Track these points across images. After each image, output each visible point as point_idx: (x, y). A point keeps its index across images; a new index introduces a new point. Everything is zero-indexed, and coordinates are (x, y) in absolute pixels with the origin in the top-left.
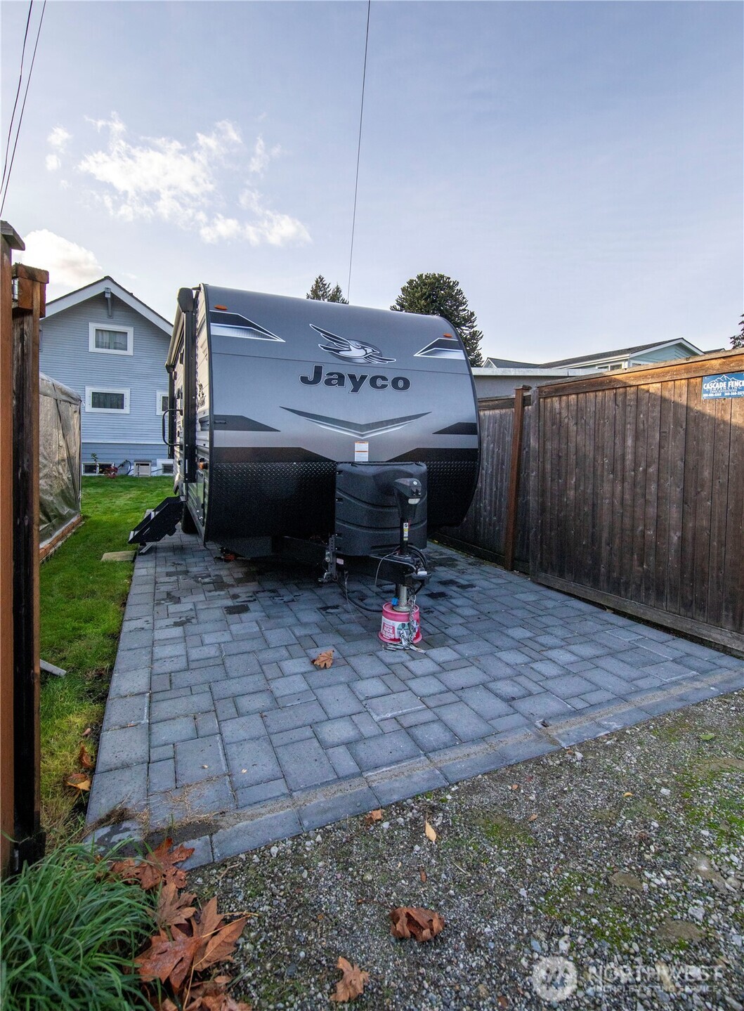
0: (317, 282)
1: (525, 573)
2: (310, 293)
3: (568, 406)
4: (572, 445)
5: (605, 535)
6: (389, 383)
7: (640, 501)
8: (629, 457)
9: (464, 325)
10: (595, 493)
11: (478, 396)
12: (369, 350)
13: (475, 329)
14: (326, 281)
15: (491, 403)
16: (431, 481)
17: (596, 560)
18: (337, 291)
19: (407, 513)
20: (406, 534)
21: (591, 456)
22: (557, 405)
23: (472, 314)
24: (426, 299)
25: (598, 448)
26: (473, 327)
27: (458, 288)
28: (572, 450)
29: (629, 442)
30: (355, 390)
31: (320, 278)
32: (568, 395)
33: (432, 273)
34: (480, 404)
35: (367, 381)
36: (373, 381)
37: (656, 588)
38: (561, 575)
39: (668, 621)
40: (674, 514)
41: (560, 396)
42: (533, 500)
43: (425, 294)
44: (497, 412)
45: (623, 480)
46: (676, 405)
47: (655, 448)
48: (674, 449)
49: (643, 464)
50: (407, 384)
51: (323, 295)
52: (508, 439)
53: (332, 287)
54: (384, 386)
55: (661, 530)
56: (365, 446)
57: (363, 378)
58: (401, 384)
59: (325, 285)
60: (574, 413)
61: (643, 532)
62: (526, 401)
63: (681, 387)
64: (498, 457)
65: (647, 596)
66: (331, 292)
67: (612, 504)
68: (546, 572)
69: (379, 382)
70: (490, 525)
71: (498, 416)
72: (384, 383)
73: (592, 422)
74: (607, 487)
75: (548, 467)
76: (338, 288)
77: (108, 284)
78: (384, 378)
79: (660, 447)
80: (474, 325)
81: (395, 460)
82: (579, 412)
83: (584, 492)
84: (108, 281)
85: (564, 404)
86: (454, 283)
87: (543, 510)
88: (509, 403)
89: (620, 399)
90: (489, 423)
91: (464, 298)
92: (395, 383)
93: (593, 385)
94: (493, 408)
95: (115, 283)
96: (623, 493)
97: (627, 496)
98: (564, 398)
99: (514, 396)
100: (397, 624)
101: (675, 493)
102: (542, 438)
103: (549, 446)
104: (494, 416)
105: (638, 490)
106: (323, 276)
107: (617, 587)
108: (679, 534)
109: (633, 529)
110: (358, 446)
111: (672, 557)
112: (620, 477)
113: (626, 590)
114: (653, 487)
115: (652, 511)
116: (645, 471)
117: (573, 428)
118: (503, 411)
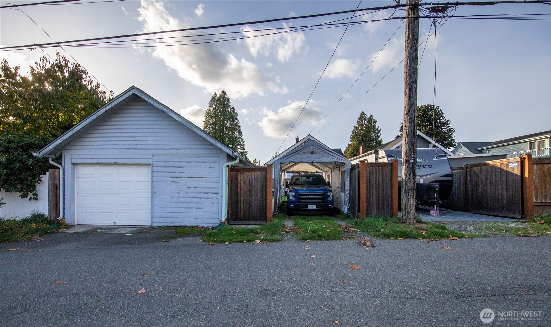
0: (361, 114)
1: (469, 212)
2: (358, 120)
3: (478, 169)
4: (480, 178)
5: (489, 199)
6: (427, 166)
7: (497, 190)
8: (494, 180)
9: (444, 126)
10: (486, 189)
11: (451, 167)
12: (421, 159)
13: (450, 128)
14: (366, 113)
15: (456, 169)
16: (440, 187)
17: (488, 205)
18: (371, 117)
19: (435, 191)
20: (435, 196)
21: (485, 180)
22: (475, 169)
23: (448, 121)
24: (421, 118)
25: (487, 179)
26: (449, 127)
27: (439, 109)
28: (480, 179)
29: (494, 177)
30: (419, 168)
31: (362, 112)
32: (478, 167)
33: (424, 104)
34: (452, 169)
35: (422, 166)
36: (423, 166)
37: (502, 208)
38: (479, 210)
39: (505, 215)
40: (505, 192)
41: (476, 167)
42: (470, 193)
43: (420, 115)
44: (458, 171)
45: (493, 185)
46: (504, 170)
47: (500, 178)
48: (504, 178)
49: (497, 181)
50: (432, 166)
51: (364, 120)
52: (462, 178)
53: (369, 115)
54: (426, 167)
55: (502, 195)
56: (422, 180)
57: (421, 166)
58: (430, 166)
59: (365, 115)
60: (480, 171)
61: (498, 197)
62: (467, 168)
63: (505, 165)
64: (459, 183)
65: (500, 211)
66: (368, 118)
67: (491, 191)
68: (474, 210)
69: (425, 166)
70: (458, 201)
71: (459, 172)
72: (426, 166)
73: (484, 172)
74: (489, 187)
75: (473, 184)
76: (371, 115)
77: (309, 137)
78: (426, 165)
79: (501, 178)
80: (449, 126)
81: (432, 182)
82: (481, 171)
83: (483, 189)
84: (309, 136)
85: (477, 169)
86: (436, 107)
87: (472, 194)
88: (462, 168)
89: (491, 167)
90: (456, 174)
91: (443, 113)
92: (429, 166)
93: (484, 164)
94: (457, 170)
95: (311, 136)
96: (493, 188)
97: (494, 189)
98: (477, 167)
99: (464, 167)
100: (434, 212)
101: (505, 187)
102: (471, 177)
103: (473, 179)
104: (457, 172)
105: (496, 187)
106: (364, 111)
107: (493, 210)
108: (506, 196)
109: (496, 196)
110: (420, 180)
111: (505, 201)
112: (492, 185)
113: (495, 210)
114: (500, 187)
115: (500, 192)
116: (498, 183)
117: (480, 175)
118: (460, 171)
